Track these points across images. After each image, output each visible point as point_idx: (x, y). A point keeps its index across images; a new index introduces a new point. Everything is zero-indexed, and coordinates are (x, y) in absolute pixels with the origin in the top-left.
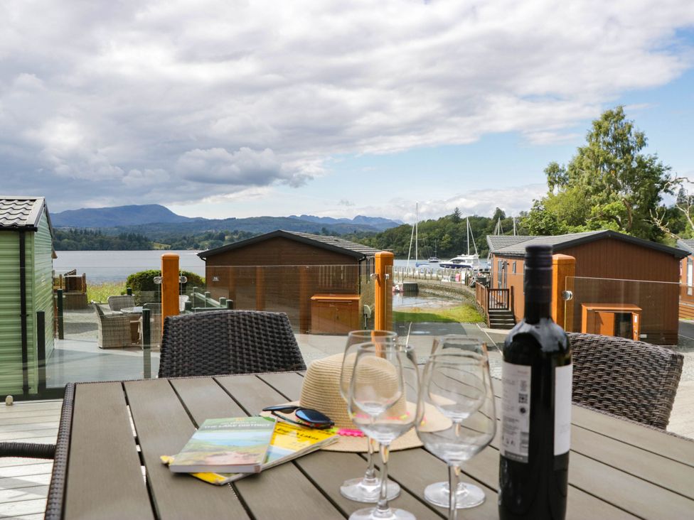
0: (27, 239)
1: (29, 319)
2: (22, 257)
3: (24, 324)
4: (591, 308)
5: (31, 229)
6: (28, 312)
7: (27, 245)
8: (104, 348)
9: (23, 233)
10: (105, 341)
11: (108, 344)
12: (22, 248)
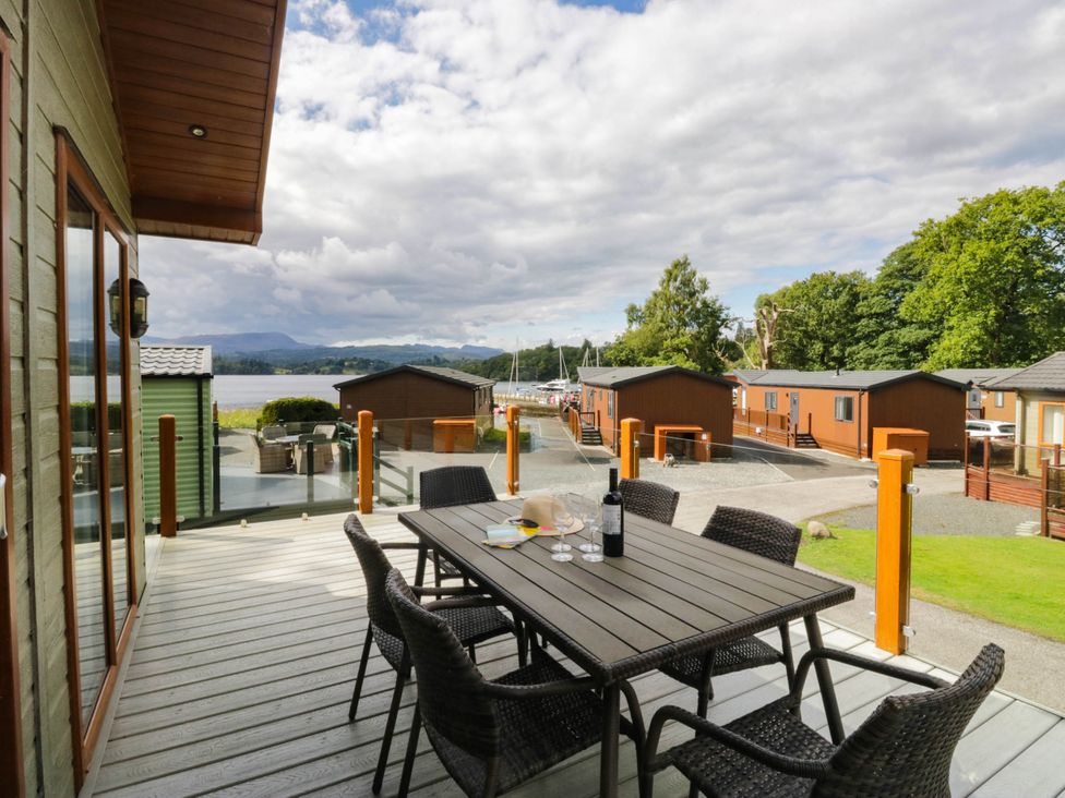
0: (204, 384)
1: (205, 453)
2: (200, 400)
3: (201, 458)
4: (662, 428)
5: (207, 377)
6: (205, 447)
7: (204, 390)
8: (262, 473)
9: (200, 381)
10: (262, 467)
11: (265, 469)
12: (200, 393)
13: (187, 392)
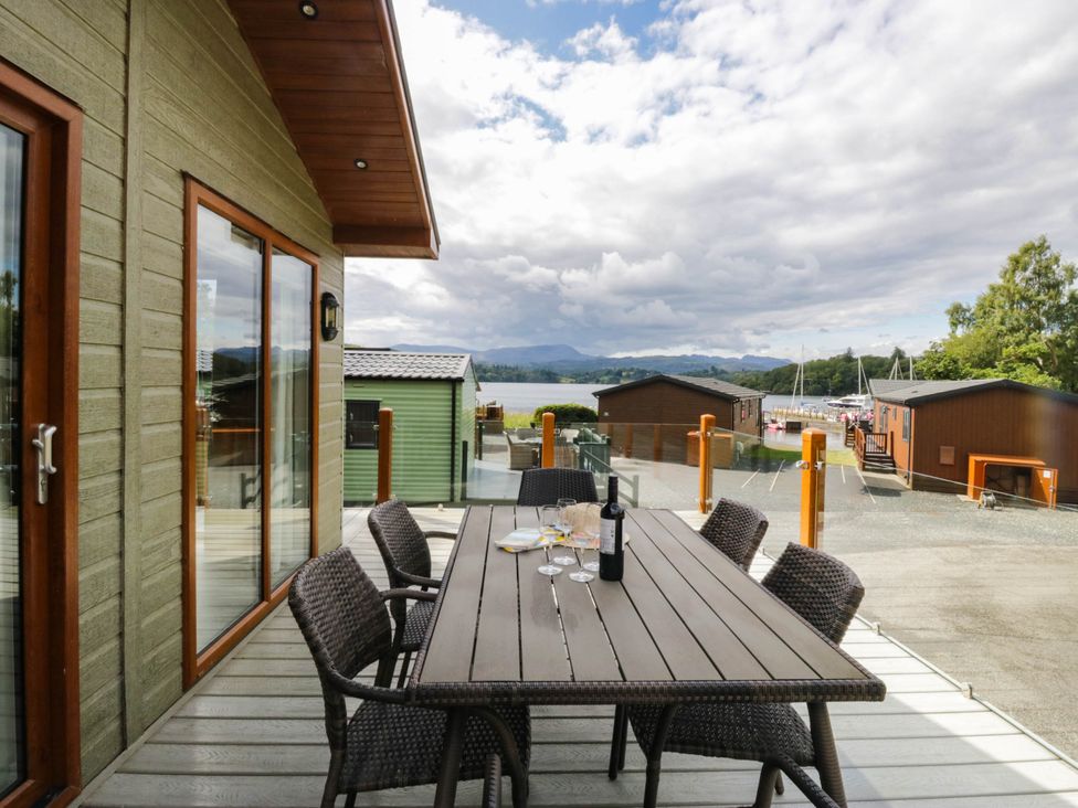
0: (457, 387)
1: (456, 447)
2: (454, 400)
3: (453, 449)
4: (980, 458)
5: (460, 380)
6: (457, 441)
7: (457, 392)
8: (512, 469)
9: (454, 383)
10: (512, 464)
11: (515, 466)
12: (454, 394)
13: (444, 392)
